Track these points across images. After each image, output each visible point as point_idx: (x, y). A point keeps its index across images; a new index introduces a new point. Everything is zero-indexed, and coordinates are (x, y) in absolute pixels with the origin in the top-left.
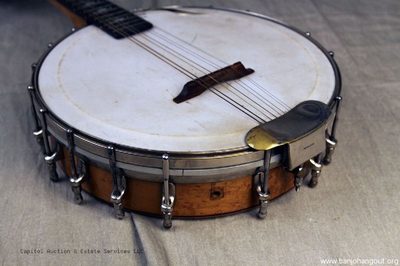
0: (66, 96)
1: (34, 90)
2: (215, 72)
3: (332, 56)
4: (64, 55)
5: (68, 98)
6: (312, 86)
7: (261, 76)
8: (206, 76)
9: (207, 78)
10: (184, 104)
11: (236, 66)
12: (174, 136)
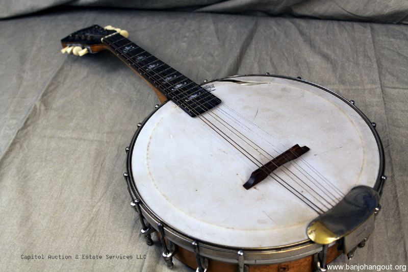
0: (155, 185)
1: (129, 176)
2: (278, 158)
3: (375, 127)
4: (151, 138)
5: (157, 188)
6: (361, 167)
7: (315, 155)
8: (270, 163)
9: (271, 165)
10: (252, 190)
11: (294, 150)
12: (247, 230)
